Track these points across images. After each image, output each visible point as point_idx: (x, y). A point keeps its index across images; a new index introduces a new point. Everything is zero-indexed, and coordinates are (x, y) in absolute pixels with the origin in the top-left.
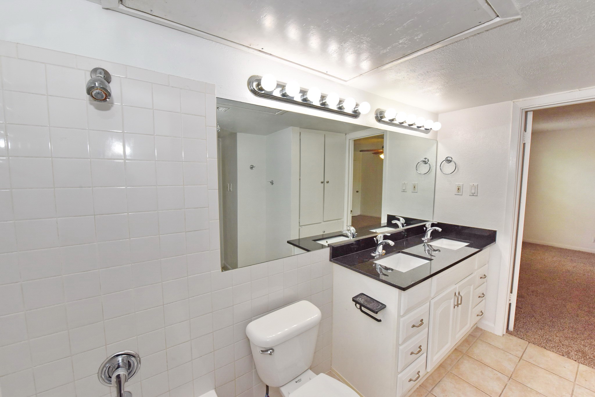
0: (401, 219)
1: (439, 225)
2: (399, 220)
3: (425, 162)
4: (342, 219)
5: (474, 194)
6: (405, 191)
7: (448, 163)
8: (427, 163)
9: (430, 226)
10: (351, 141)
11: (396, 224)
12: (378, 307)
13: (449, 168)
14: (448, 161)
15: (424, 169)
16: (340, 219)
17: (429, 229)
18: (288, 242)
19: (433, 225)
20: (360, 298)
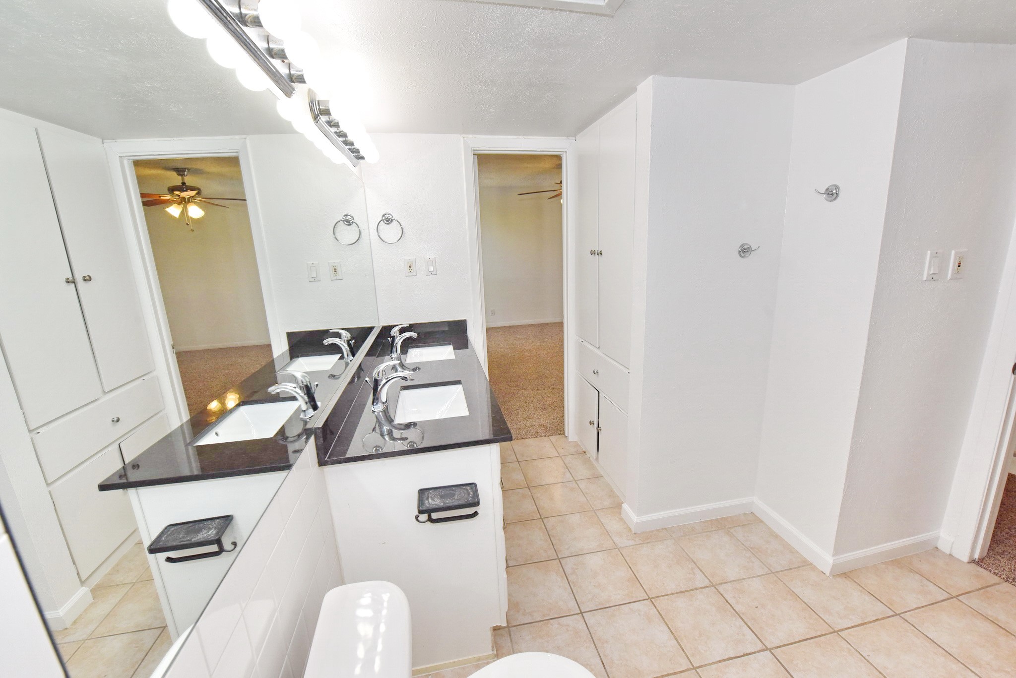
0: (343, 333)
1: (411, 328)
2: (338, 335)
3: (349, 223)
4: (151, 372)
5: (433, 273)
6: (316, 279)
7: (388, 224)
8: (353, 222)
9: (398, 333)
10: (125, 162)
11: (333, 345)
12: (469, 494)
13: (391, 233)
14: (388, 220)
15: (347, 235)
16: (148, 373)
17: (399, 338)
18: (103, 487)
19: (402, 331)
20: (427, 499)
